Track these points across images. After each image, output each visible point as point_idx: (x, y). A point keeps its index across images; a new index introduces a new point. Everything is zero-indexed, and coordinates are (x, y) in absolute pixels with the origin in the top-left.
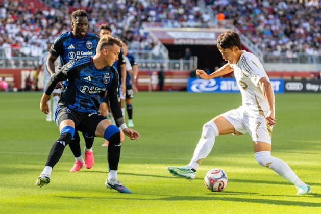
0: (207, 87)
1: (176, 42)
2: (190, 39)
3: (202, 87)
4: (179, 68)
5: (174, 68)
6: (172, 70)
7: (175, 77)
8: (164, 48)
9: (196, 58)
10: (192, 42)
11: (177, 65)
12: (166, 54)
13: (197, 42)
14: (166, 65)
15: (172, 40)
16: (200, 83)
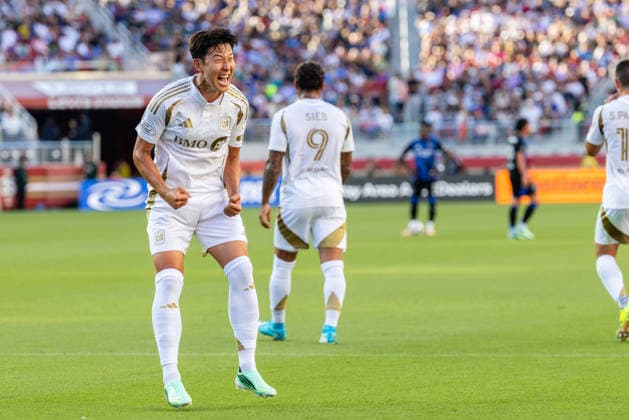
0: (122, 197)
1: (52, 105)
2: (82, 97)
3: (112, 199)
4: (60, 159)
5: (51, 159)
6: (46, 165)
7: (51, 177)
8: (27, 117)
9: (97, 139)
10: (87, 104)
11: (56, 154)
12: (31, 130)
13: (99, 104)
14: (31, 154)
15: (45, 98)
16: (106, 191)
